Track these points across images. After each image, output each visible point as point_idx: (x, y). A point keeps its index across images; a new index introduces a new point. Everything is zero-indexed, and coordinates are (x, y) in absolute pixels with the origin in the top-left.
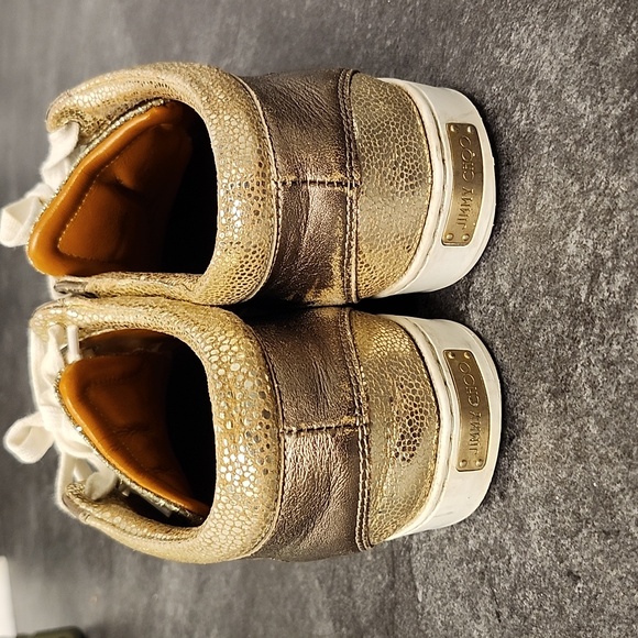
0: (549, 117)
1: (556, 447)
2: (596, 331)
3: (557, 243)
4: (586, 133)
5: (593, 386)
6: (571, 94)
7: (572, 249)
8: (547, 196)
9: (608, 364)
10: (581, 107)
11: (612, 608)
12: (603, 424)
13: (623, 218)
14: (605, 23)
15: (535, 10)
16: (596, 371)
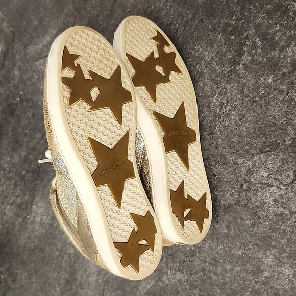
0: (208, 69)
1: (210, 147)
2: (222, 119)
3: (210, 99)
4: (219, 74)
5: (221, 132)
6: (214, 64)
7: (214, 101)
8: (207, 88)
9: (225, 127)
10: (217, 68)
11: (226, 180)
12: (223, 140)
13: (229, 94)
14: (224, 49)
15: (203, 42)
16: (221, 128)
